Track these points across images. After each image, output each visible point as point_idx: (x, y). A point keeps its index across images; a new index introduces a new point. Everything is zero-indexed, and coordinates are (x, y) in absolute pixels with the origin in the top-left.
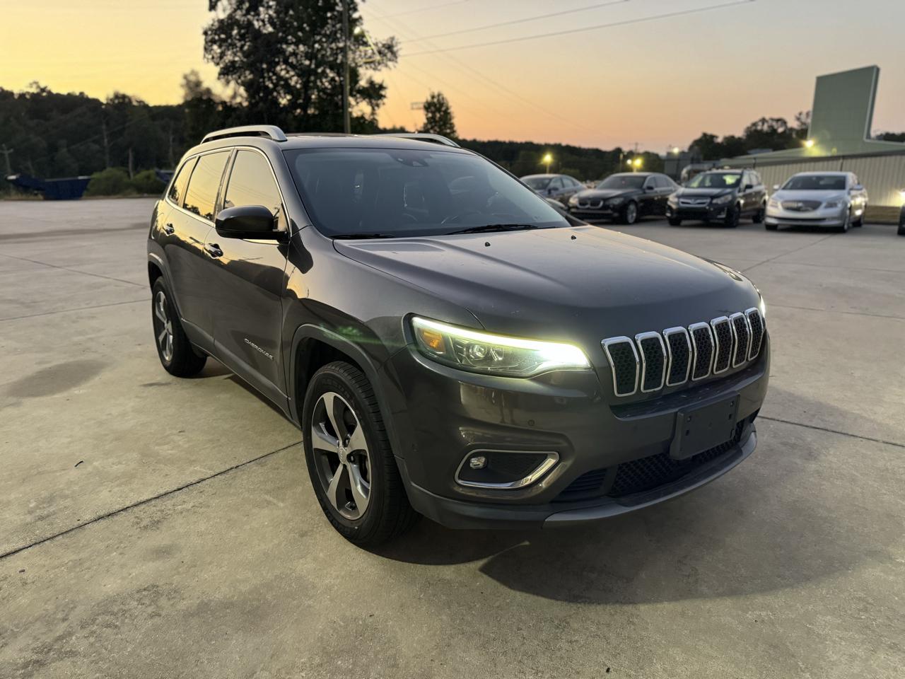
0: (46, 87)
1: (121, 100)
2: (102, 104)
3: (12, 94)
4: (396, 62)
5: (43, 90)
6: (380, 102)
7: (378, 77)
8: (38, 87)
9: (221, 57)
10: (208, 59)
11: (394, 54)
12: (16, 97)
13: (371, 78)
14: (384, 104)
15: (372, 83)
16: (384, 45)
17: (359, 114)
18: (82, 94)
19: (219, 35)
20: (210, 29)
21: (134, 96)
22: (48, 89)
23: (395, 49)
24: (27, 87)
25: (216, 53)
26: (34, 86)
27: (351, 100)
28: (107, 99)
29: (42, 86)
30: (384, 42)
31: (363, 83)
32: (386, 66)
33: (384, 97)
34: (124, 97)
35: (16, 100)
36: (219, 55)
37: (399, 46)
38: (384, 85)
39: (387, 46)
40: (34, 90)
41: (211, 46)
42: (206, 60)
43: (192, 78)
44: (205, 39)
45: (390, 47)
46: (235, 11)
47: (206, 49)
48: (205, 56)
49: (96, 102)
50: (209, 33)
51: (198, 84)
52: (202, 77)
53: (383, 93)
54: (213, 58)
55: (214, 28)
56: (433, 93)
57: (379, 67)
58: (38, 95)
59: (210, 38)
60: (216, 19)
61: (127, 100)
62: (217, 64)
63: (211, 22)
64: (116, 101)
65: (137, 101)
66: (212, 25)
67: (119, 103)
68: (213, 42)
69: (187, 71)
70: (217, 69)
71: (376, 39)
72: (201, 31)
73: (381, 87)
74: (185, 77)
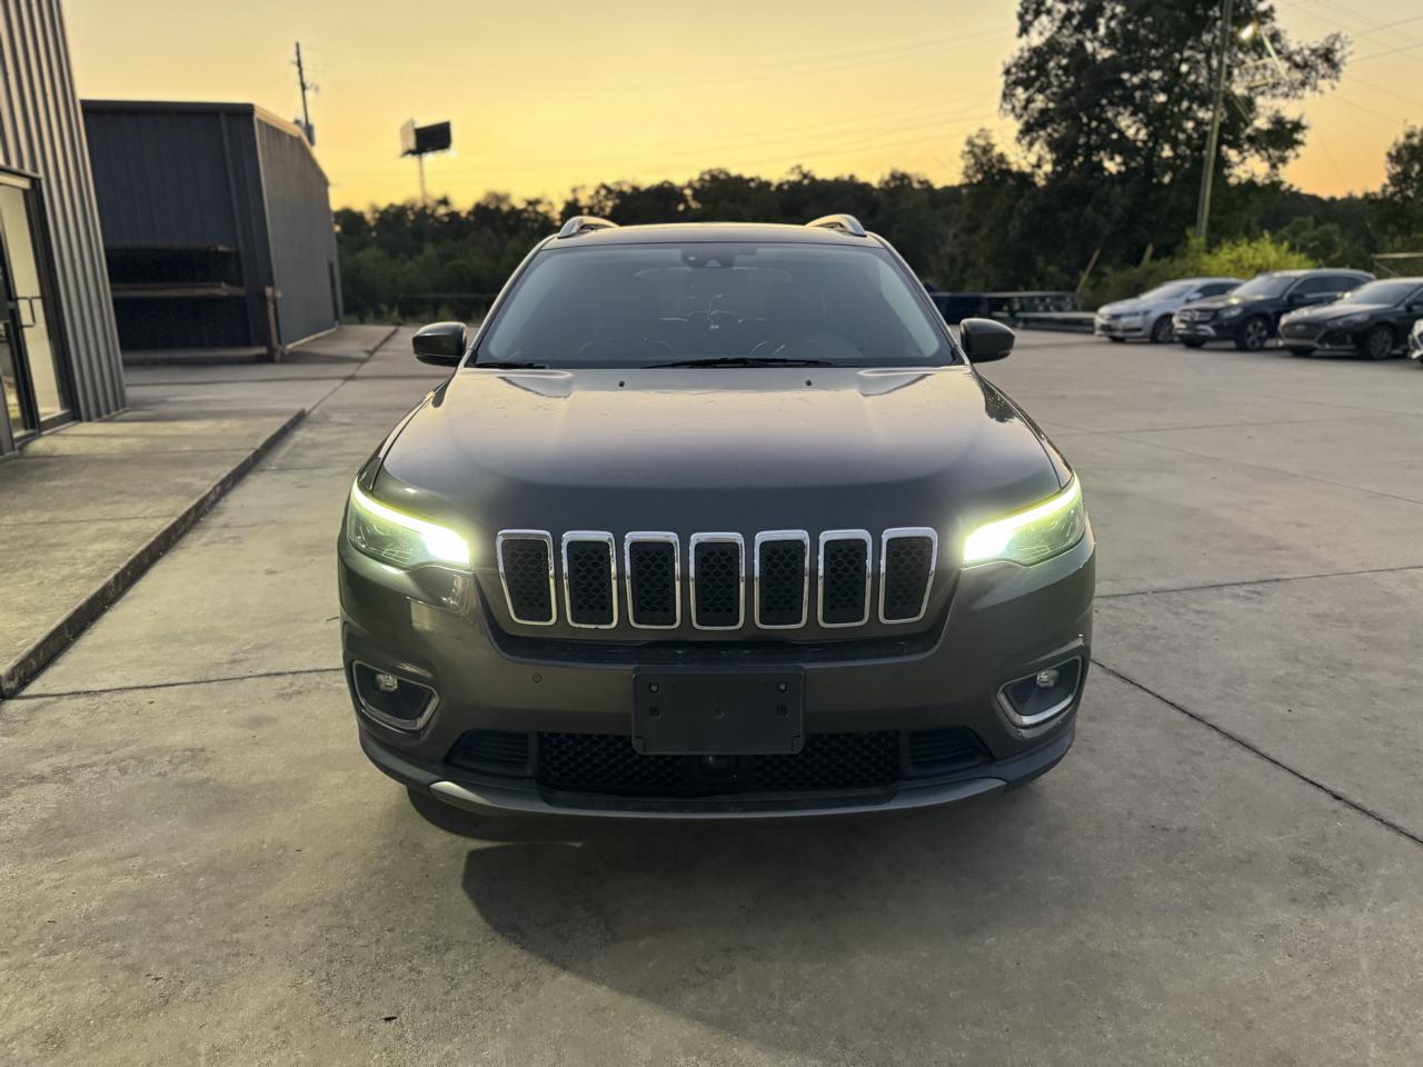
0: (809, 172)
1: (898, 183)
2: (873, 189)
3: (768, 184)
4: (1337, 78)
5: (805, 176)
6: (1290, 153)
7: (1290, 110)
8: (801, 173)
9: (1025, 108)
10: (1005, 110)
11: (1334, 65)
12: (773, 188)
13: (1278, 112)
14: (1297, 156)
15: (1278, 121)
16: (1314, 51)
17: (1245, 177)
18: (852, 177)
19: (1028, 72)
20: (1016, 65)
21: (917, 174)
22: (812, 174)
23: (1338, 56)
24: (787, 173)
25: (1019, 101)
26: (797, 171)
27: (1232, 154)
28: (880, 183)
29: (805, 170)
30: (1314, 46)
31: (1262, 123)
32: (1315, 88)
33: (1300, 143)
34: (904, 177)
35: (773, 192)
36: (1023, 103)
37: (1348, 49)
38: (1304, 122)
39: (1321, 52)
40: (795, 177)
41: (1014, 89)
42: (1002, 112)
43: (981, 142)
44: (1006, 82)
45: (1327, 55)
46: (1060, 29)
47: (1005, 96)
48: (1001, 106)
49: (866, 186)
50: (1014, 70)
51: (987, 149)
52: (996, 139)
53: (1299, 136)
54: (1013, 108)
55: (1022, 62)
56: (1414, 127)
57: (1300, 93)
58: (800, 183)
59: (1013, 78)
60: (1026, 47)
61: (906, 181)
62: (1019, 117)
63: (1017, 54)
64: (892, 185)
65: (920, 182)
66: (1020, 58)
67: (896, 187)
68: (1016, 83)
69: (974, 131)
70: (1018, 126)
71: (1299, 42)
72: (1001, 69)
73: (1298, 126)
74: (970, 143)
